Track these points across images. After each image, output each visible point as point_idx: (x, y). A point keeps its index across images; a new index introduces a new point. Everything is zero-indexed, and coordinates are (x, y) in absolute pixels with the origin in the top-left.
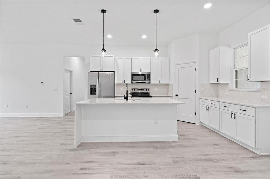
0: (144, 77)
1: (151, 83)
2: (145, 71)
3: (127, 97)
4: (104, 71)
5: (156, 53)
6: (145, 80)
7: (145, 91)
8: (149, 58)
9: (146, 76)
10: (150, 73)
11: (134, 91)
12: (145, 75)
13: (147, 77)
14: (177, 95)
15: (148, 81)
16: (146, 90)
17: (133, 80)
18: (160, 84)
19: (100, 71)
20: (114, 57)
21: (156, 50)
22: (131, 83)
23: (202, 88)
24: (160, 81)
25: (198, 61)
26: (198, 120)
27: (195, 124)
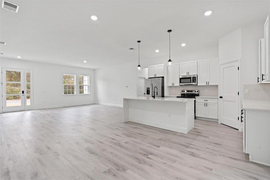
0: (190, 79)
1: (199, 85)
2: (192, 74)
3: (154, 96)
9: (192, 79)
10: (196, 75)
11: (183, 93)
12: (191, 77)
14: (221, 97)
15: (194, 83)
16: (195, 92)
17: (180, 83)
18: (208, 86)
19: (154, 77)
20: (163, 65)
22: (179, 85)
23: (246, 90)
24: (207, 83)
25: (241, 59)
26: (241, 126)
27: (238, 130)
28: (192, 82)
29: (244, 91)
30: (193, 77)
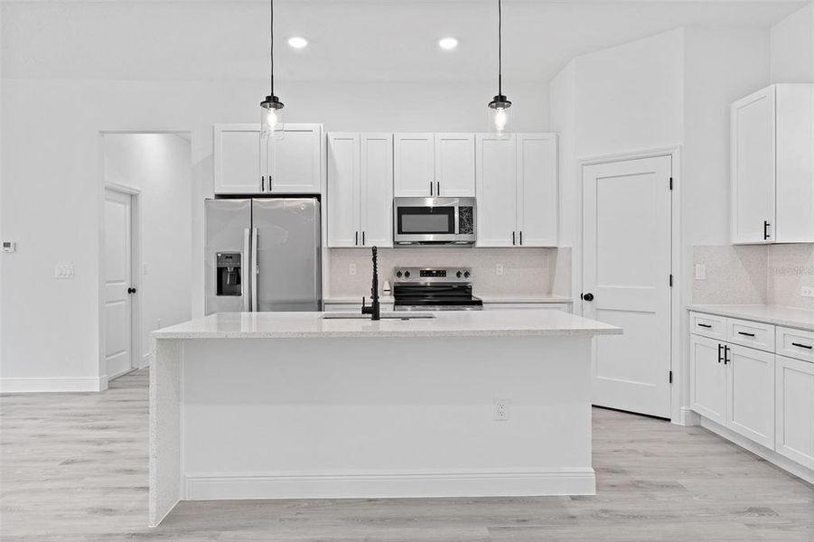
1: (479, 244)
2: (453, 193)
3: (376, 304)
4: (274, 191)
5: (501, 116)
6: (451, 231)
7: (451, 278)
8: (472, 135)
9: (457, 215)
10: (473, 200)
11: (403, 280)
12: (452, 208)
13: (460, 218)
14: (589, 297)
15: (466, 237)
16: (459, 274)
17: (400, 232)
18: (517, 249)
19: (258, 191)
20: (316, 133)
21: (500, 100)
22: (391, 245)
23: (697, 265)
24: (517, 236)
25: (681, 146)
26: (681, 404)
27: (669, 420)
28: (457, 230)
29: (695, 269)
30: (460, 208)
